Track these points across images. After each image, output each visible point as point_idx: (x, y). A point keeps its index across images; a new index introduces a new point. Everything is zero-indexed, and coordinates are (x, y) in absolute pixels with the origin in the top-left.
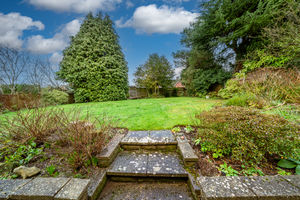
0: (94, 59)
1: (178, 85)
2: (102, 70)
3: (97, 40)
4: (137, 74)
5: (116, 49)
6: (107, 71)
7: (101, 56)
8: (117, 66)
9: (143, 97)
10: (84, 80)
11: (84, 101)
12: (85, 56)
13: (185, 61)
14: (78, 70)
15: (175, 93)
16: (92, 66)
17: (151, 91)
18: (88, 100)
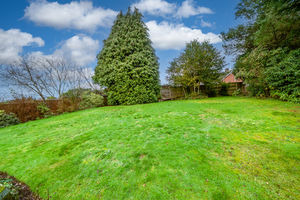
0: (122, 59)
1: (231, 79)
2: (130, 70)
3: (124, 38)
4: (171, 70)
5: (145, 44)
6: (134, 71)
7: (127, 55)
8: (145, 63)
9: (178, 98)
10: (113, 83)
11: (114, 104)
12: (113, 57)
13: (242, 42)
14: (108, 73)
15: (224, 91)
16: (119, 67)
17: (189, 90)
18: (117, 103)
